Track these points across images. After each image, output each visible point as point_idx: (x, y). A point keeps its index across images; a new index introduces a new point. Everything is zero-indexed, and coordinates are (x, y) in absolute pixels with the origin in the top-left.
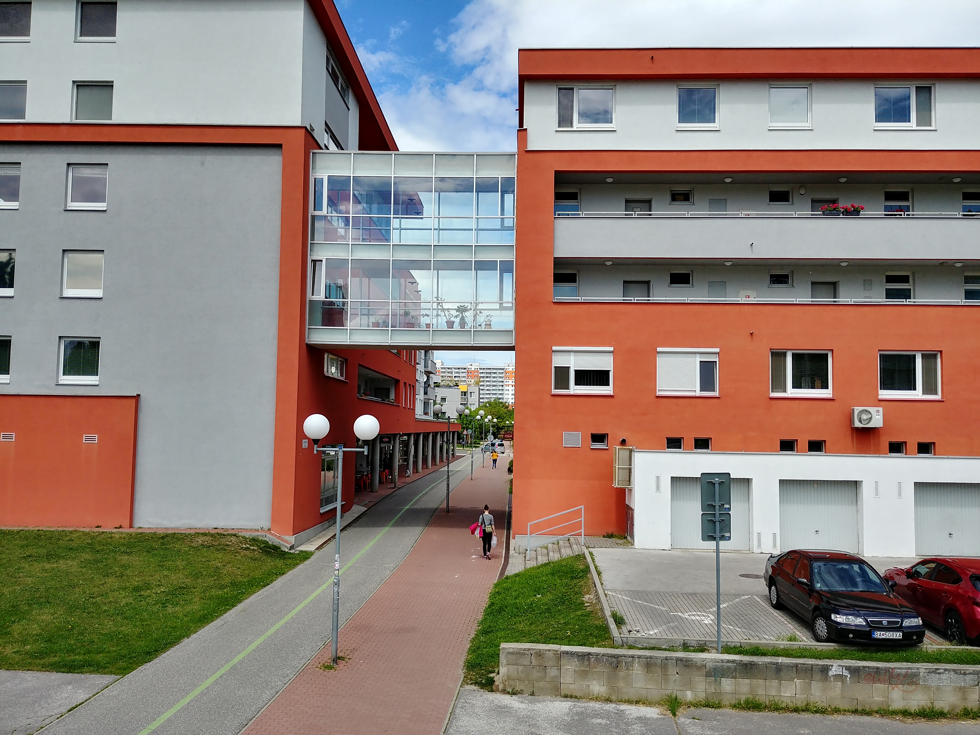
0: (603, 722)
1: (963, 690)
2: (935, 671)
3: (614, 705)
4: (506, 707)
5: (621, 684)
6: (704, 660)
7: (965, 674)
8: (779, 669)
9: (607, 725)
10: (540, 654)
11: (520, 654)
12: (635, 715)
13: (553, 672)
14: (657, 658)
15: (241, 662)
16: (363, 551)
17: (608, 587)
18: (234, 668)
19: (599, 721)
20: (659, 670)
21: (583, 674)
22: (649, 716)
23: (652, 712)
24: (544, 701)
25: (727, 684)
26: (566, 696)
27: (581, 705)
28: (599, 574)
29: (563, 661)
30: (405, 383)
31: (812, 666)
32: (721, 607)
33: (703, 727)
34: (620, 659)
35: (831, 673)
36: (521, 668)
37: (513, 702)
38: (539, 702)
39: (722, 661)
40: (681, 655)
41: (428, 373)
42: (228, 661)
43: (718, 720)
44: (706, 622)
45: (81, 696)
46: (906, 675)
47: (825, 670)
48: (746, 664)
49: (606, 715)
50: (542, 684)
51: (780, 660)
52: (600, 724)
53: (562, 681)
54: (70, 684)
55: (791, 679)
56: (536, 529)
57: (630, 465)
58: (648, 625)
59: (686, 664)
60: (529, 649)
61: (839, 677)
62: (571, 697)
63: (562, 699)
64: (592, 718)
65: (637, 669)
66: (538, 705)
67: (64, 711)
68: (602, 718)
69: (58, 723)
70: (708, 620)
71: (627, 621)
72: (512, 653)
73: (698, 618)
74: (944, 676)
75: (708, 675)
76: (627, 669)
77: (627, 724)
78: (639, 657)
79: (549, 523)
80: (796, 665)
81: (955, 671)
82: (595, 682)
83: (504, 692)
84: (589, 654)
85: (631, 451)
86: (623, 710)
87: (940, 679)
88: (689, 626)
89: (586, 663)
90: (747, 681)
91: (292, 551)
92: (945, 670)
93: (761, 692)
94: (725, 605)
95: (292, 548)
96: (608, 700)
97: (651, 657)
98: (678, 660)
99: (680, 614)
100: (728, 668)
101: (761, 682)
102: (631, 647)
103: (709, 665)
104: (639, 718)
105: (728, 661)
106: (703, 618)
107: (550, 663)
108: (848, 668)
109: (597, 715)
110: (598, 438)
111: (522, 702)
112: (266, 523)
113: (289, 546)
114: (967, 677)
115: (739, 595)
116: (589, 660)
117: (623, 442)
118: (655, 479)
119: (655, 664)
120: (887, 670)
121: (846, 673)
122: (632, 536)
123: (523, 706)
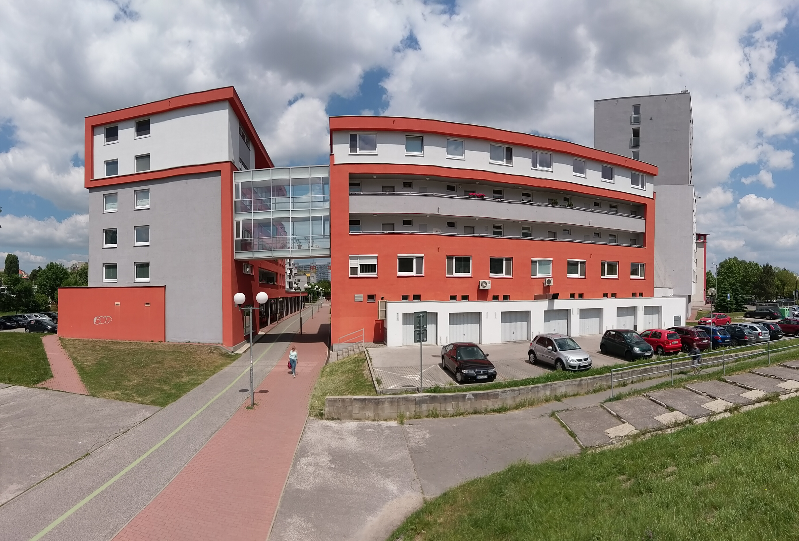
0: (372, 430)
1: (514, 398)
2: (505, 392)
3: (376, 422)
4: (328, 426)
5: (380, 412)
6: (415, 397)
7: (515, 391)
8: (445, 398)
9: (373, 431)
10: (343, 400)
11: (334, 401)
12: (386, 426)
13: (349, 408)
14: (395, 398)
15: (211, 404)
16: (264, 353)
17: (375, 367)
18: (208, 407)
19: (370, 430)
20: (396, 404)
21: (363, 409)
22: (392, 425)
23: (393, 424)
24: (346, 422)
25: (424, 407)
26: (355, 419)
27: (362, 423)
28: (371, 360)
29: (354, 403)
30: (280, 274)
31: (459, 395)
32: (423, 371)
33: (414, 428)
34: (379, 400)
35: (466, 398)
36: (335, 407)
37: (332, 424)
38: (343, 423)
39: (423, 396)
40: (405, 395)
41: (291, 269)
42: (206, 403)
43: (420, 424)
44: (416, 379)
45: (148, 415)
46: (494, 395)
47: (464, 396)
48: (432, 397)
49: (373, 427)
50: (344, 414)
51: (446, 394)
52: (370, 431)
53: (354, 412)
54: (144, 409)
55: (450, 403)
56: (343, 341)
57: (386, 309)
58: (392, 383)
59: (407, 399)
60: (338, 399)
61: (470, 399)
62: (358, 419)
63: (354, 421)
64: (367, 429)
65: (387, 405)
66: (343, 424)
67: (142, 420)
68: (371, 429)
69: (140, 425)
70: (417, 378)
71: (383, 382)
72: (331, 401)
73: (413, 378)
74: (508, 393)
75: (417, 404)
76: (383, 405)
77: (382, 430)
78: (388, 398)
79: (349, 338)
80: (453, 396)
81: (512, 390)
82: (368, 412)
83: (327, 419)
84: (366, 399)
85: (386, 302)
86: (380, 424)
87: (506, 395)
88: (409, 382)
89: (364, 403)
90: (433, 404)
91: (233, 354)
92: (508, 390)
93: (439, 409)
94: (425, 370)
95: (232, 352)
96: (374, 420)
97: (392, 398)
98: (404, 398)
99: (405, 376)
100: (425, 399)
101: (439, 404)
102: (384, 394)
103: (417, 399)
104: (387, 427)
105: (425, 396)
106: (415, 377)
107: (348, 404)
108: (473, 394)
109: (369, 427)
110: (371, 297)
111: (336, 424)
112: (221, 341)
113: (231, 351)
114: (516, 392)
115: (431, 365)
116: (365, 402)
117: (382, 298)
118: (396, 314)
119: (394, 401)
120: (487, 393)
121: (472, 397)
122: (386, 342)
123: (336, 425)
